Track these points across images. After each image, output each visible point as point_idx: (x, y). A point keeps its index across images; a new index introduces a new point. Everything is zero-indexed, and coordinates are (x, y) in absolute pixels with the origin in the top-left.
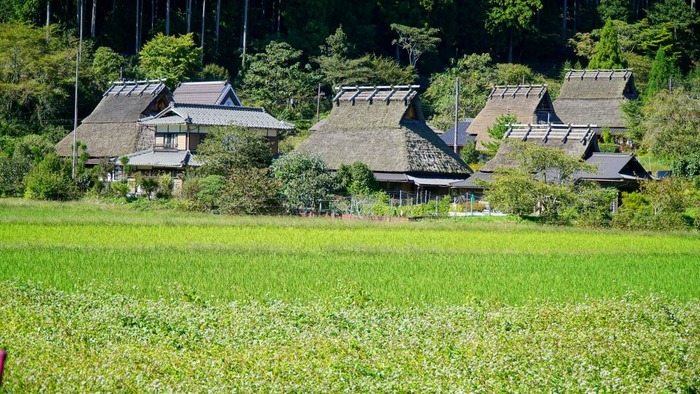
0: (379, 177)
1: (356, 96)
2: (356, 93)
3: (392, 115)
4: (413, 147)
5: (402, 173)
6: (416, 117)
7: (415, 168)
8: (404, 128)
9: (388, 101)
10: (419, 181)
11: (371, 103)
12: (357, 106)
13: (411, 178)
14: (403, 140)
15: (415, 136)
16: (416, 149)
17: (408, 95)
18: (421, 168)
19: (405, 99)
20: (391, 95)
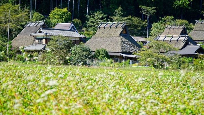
0: (110, 54)
1: (106, 25)
2: (105, 25)
3: (117, 32)
4: (124, 43)
5: (119, 52)
6: (126, 33)
7: (124, 51)
8: (121, 37)
9: (116, 27)
10: (124, 55)
11: (110, 28)
12: (106, 29)
13: (121, 54)
14: (120, 41)
15: (125, 40)
16: (125, 44)
17: (123, 25)
18: (126, 51)
19: (122, 27)
20: (117, 25)
